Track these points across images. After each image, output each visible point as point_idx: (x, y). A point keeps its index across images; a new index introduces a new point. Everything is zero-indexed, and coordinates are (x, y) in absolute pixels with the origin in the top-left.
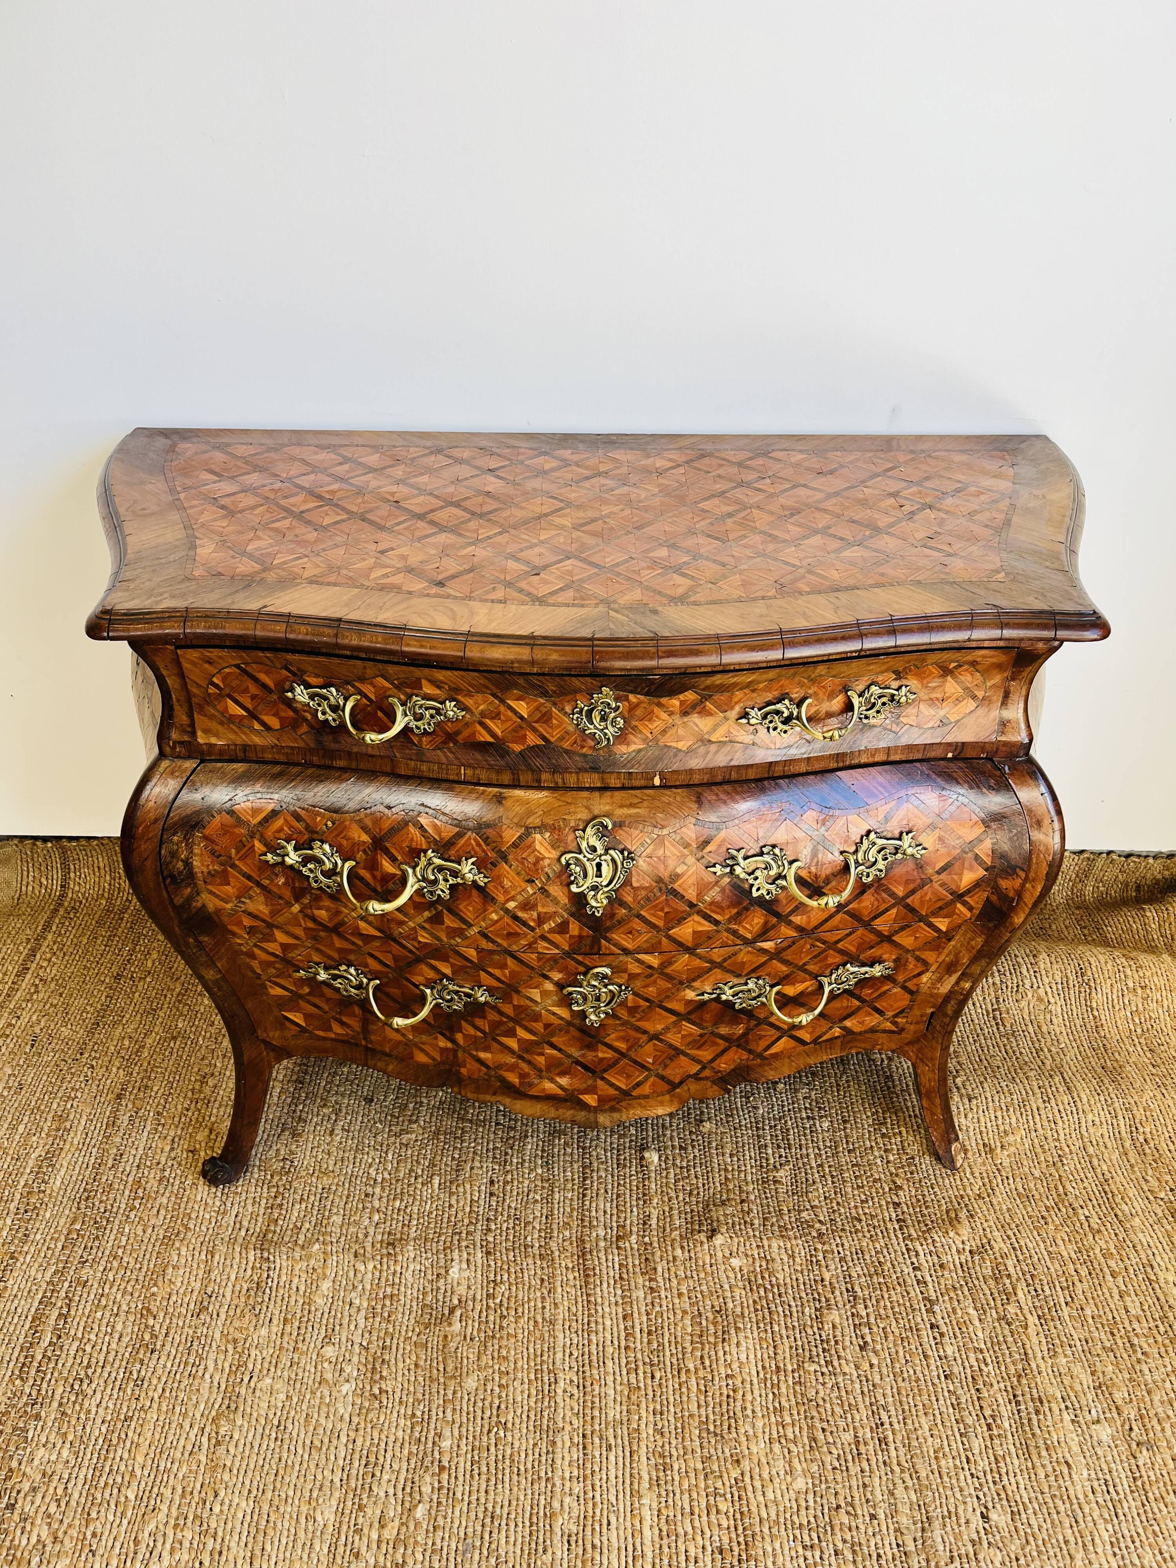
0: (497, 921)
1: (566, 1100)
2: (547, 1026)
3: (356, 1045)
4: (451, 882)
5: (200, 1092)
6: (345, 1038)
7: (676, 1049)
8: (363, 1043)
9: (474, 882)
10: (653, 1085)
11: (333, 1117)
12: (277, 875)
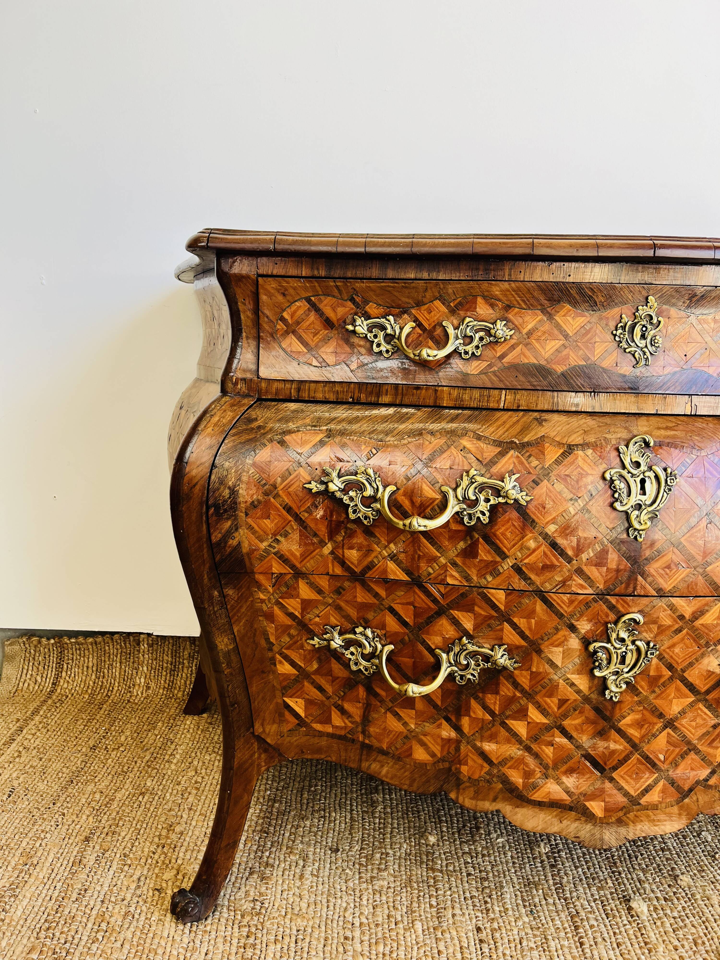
0: (534, 551)
1: (571, 809)
2: (562, 702)
3: (353, 741)
4: (492, 502)
5: (167, 837)
6: (343, 733)
7: (689, 743)
8: (361, 739)
9: (516, 500)
10: (663, 791)
11: (301, 863)
12: (317, 507)
